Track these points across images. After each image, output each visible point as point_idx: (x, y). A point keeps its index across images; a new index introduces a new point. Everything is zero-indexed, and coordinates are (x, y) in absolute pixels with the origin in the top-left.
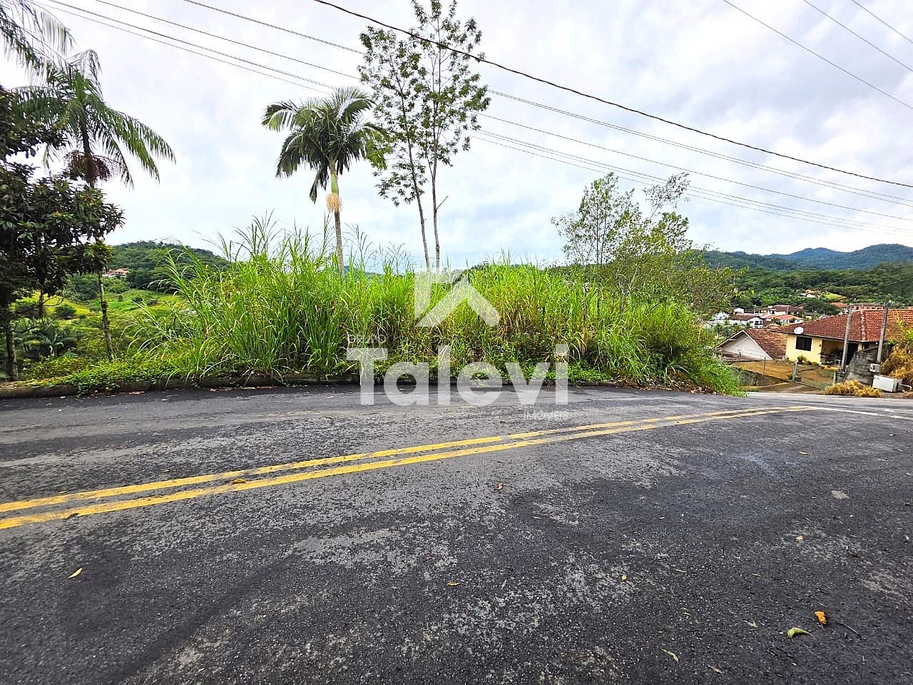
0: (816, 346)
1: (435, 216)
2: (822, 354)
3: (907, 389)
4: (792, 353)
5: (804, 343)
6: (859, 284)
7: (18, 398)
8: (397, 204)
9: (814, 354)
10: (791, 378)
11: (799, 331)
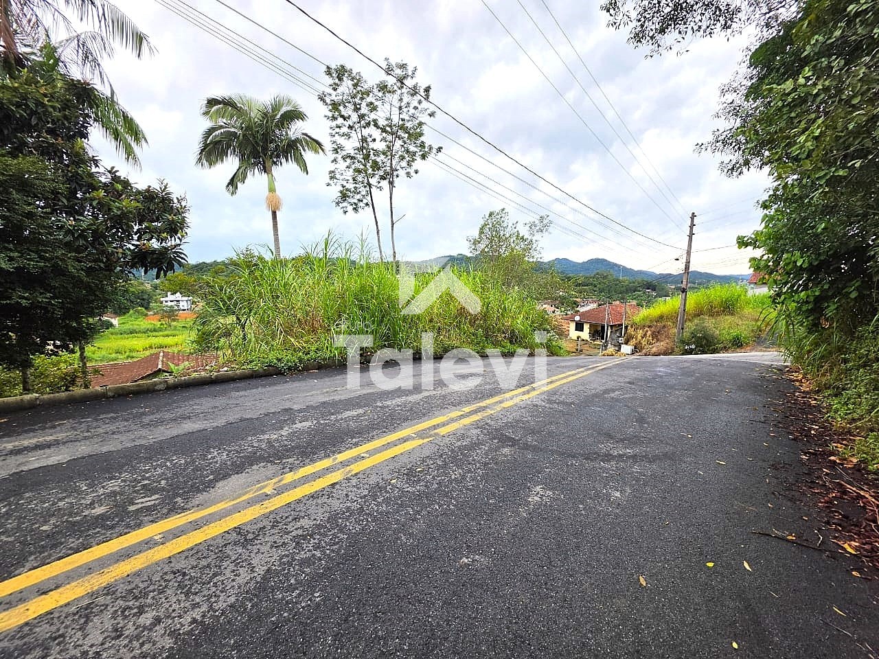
0: (586, 327)
1: (392, 229)
2: (590, 333)
3: (637, 352)
4: (574, 334)
5: (579, 327)
6: (587, 285)
7: (244, 379)
8: (345, 212)
9: (585, 334)
10: (577, 350)
11: (577, 318)
